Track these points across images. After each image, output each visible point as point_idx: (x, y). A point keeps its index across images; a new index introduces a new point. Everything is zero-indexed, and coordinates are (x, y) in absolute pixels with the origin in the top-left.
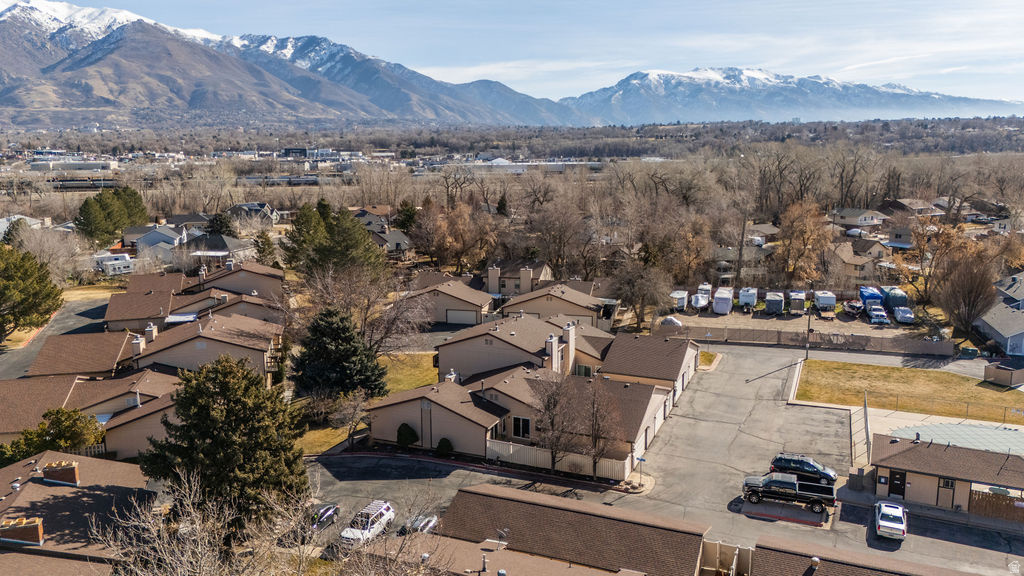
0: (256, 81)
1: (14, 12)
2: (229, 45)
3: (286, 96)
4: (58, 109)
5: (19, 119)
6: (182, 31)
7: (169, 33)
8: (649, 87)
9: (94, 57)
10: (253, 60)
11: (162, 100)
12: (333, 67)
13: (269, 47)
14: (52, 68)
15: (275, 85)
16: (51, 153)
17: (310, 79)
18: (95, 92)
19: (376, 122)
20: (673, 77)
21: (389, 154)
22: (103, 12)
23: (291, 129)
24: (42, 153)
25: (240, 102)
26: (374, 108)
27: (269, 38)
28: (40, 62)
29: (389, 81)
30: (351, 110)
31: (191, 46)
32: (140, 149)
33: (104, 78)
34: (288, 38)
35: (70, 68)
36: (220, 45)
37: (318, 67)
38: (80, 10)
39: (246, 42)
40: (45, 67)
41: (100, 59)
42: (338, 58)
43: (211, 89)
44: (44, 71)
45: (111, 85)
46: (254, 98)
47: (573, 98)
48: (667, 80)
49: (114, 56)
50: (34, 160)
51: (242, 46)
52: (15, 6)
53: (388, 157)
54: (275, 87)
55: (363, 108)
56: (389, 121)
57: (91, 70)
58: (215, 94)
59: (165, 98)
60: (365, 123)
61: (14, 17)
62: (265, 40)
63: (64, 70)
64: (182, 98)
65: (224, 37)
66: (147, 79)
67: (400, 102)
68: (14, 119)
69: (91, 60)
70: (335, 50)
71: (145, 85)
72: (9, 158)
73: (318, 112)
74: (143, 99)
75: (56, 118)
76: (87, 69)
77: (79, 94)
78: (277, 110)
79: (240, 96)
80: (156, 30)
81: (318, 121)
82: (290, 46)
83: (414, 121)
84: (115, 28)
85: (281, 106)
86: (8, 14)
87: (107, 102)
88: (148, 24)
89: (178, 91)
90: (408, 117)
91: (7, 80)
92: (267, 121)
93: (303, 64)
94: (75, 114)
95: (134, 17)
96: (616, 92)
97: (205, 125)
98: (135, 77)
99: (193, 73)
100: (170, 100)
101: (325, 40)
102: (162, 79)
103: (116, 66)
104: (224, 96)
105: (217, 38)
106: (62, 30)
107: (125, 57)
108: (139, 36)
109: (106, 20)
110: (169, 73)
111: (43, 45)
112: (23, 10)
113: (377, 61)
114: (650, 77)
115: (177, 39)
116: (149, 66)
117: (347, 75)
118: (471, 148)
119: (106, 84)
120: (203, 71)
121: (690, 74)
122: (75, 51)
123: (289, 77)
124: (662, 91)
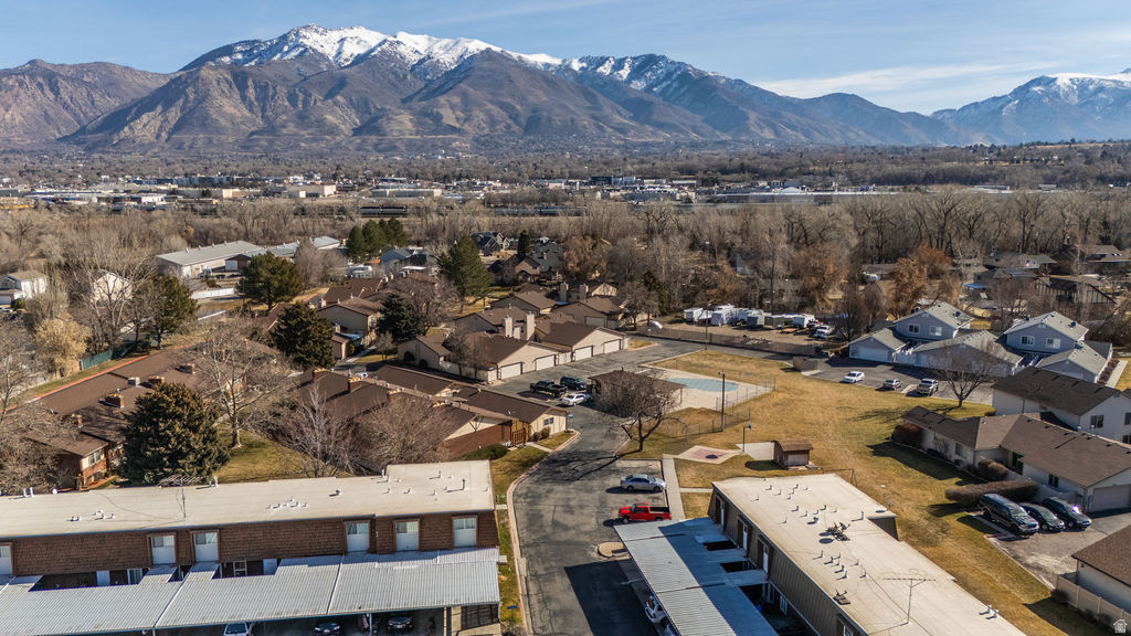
0: (589, 104)
1: (384, 46)
2: (568, 68)
3: (618, 119)
4: (413, 137)
5: (380, 147)
6: (524, 56)
7: (513, 60)
8: (1056, 94)
9: (447, 87)
10: (590, 85)
11: (501, 127)
12: (669, 86)
13: (605, 69)
14: (410, 98)
15: (608, 108)
16: (394, 181)
17: (643, 101)
18: (444, 120)
19: (705, 144)
20: (1091, 81)
21: (690, 182)
22: (457, 43)
23: (617, 153)
24: (386, 180)
25: (571, 127)
26: (708, 128)
27: (607, 59)
28: (401, 93)
29: (727, 98)
30: (682, 132)
31: (532, 71)
32: (467, 177)
33: (453, 107)
34: (626, 58)
35: (425, 98)
36: (559, 69)
37: (654, 86)
38: (437, 42)
39: (585, 65)
40: (404, 97)
41: (451, 88)
42: (675, 76)
43: (545, 114)
44: (404, 101)
45: (458, 113)
46: (586, 123)
47: (951, 111)
48: (1082, 86)
49: (462, 85)
50: (378, 187)
51: (580, 69)
52: (385, 41)
53: (687, 184)
54: (608, 111)
55: (695, 129)
56: (721, 142)
57: (442, 99)
58: (549, 119)
59: (504, 124)
60: (694, 145)
61: (383, 52)
62: (602, 61)
63: (420, 100)
64: (518, 123)
65: (564, 61)
66: (490, 106)
67: (736, 121)
68: (376, 147)
69: (443, 89)
70: (672, 68)
71: (488, 112)
72: (360, 184)
73: (648, 135)
74: (484, 125)
75: (410, 145)
76: (439, 98)
77: (431, 122)
78: (607, 135)
79: (572, 120)
80: (502, 58)
81: (646, 144)
82: (627, 66)
83: (747, 142)
84: (466, 57)
85: (610, 130)
86: (379, 49)
87: (453, 130)
88: (495, 52)
89: (515, 117)
90: (743, 138)
91: (373, 110)
92: (596, 146)
93: (638, 85)
94: (425, 141)
95: (483, 46)
96: (1010, 102)
97: (537, 151)
98: (480, 105)
99: (531, 99)
100: (508, 127)
101: (664, 57)
102: (503, 106)
103: (464, 95)
104: (557, 121)
105: (557, 62)
106: (421, 62)
107: (473, 86)
108: (485, 65)
109: (459, 50)
110: (509, 100)
111: (405, 77)
112: (391, 44)
113: (717, 78)
114: (1058, 82)
115: (520, 65)
116: (491, 93)
117: (683, 94)
118: (781, 175)
119: (454, 113)
120: (540, 97)
121: (1116, 78)
122: (431, 81)
123: (623, 99)
124: (1075, 100)
